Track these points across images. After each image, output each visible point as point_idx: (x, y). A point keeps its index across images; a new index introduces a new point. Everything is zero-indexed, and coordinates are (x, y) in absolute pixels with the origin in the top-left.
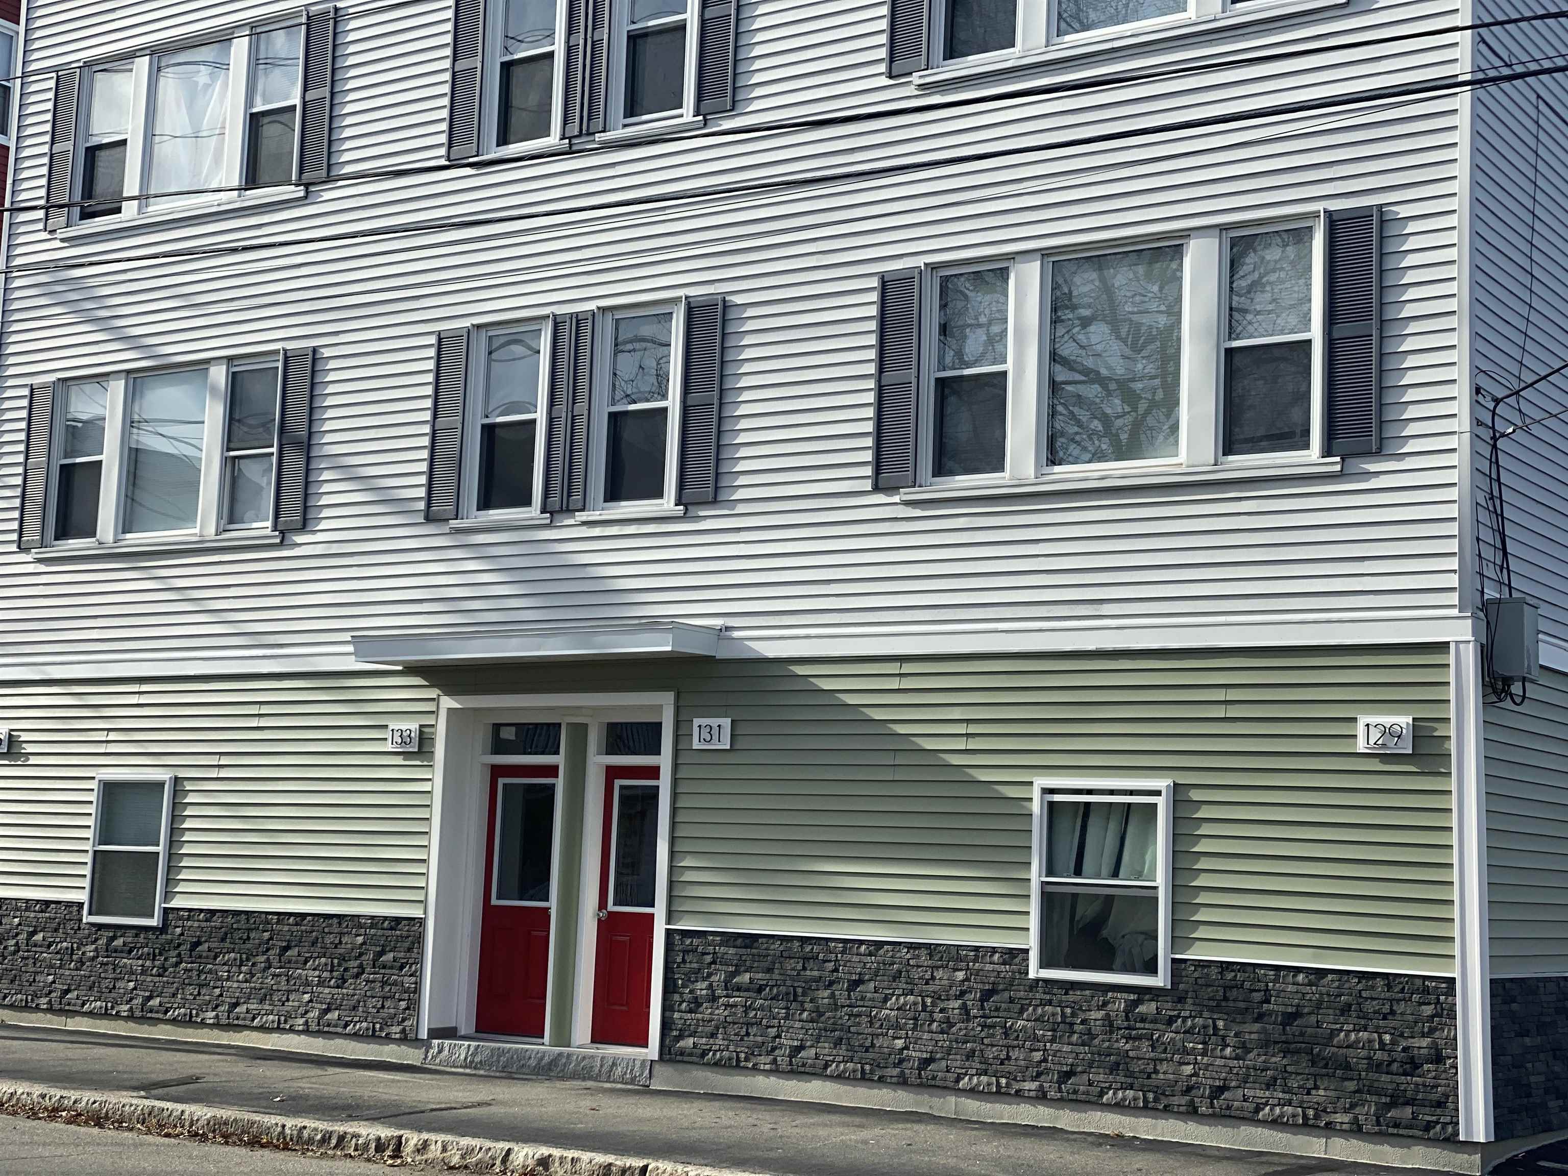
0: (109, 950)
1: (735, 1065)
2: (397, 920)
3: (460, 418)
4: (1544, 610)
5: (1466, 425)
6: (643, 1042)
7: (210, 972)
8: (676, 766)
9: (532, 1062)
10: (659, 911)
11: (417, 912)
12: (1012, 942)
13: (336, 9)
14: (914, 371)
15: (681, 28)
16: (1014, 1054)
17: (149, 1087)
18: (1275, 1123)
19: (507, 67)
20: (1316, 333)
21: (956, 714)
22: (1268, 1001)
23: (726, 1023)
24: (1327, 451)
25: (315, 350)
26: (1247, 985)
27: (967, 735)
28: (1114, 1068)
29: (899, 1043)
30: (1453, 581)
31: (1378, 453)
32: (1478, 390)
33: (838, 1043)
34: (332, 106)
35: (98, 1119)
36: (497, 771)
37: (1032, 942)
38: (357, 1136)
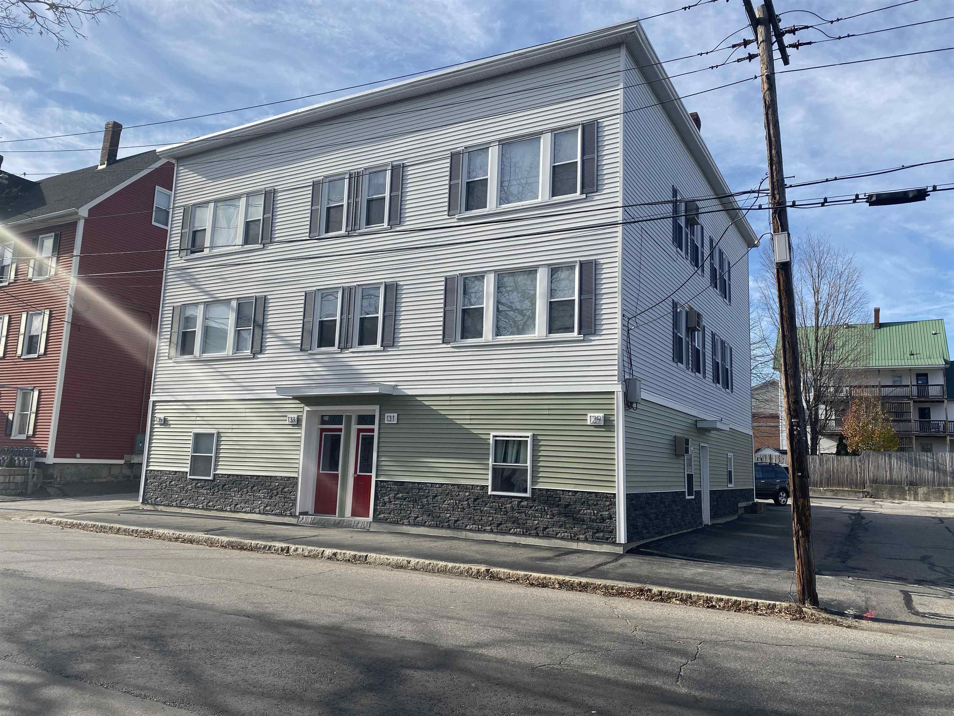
0: (196, 487)
1: (397, 523)
2: (289, 478)
3: (312, 319)
4: (643, 382)
5: (620, 327)
6: (368, 516)
7: (229, 494)
8: (379, 429)
9: (332, 523)
10: (373, 474)
11: (295, 475)
12: (483, 483)
13: (274, 189)
14: (455, 307)
15: (384, 198)
16: (483, 518)
17: (207, 531)
18: (562, 538)
19: (329, 209)
20: (576, 297)
21: (467, 412)
22: (560, 501)
23: (393, 510)
24: (579, 333)
25: (265, 296)
26: (554, 496)
27: (470, 419)
28: (514, 522)
29: (448, 515)
30: (616, 373)
31: (594, 334)
32: (624, 316)
33: (429, 515)
34: (272, 219)
35: (191, 541)
36: (322, 430)
37: (489, 483)
38: (275, 546)
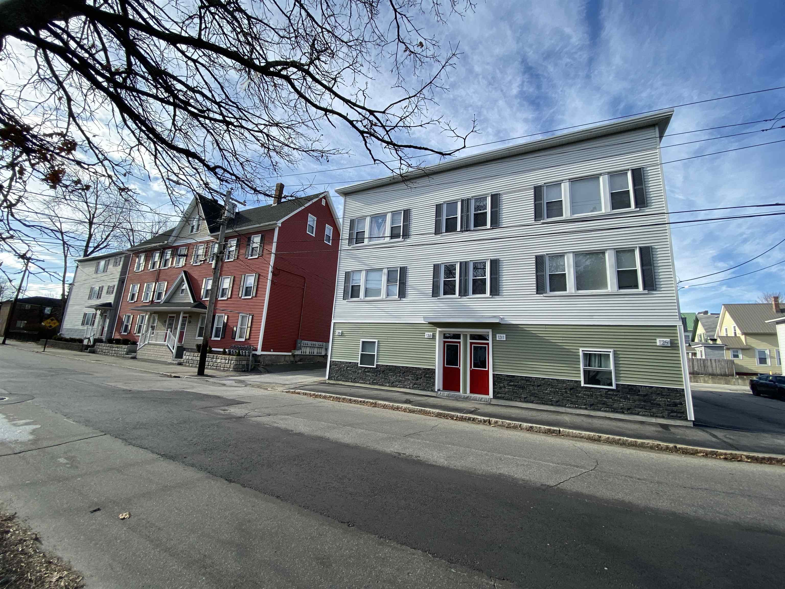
0: (364, 371)
1: (511, 400)
2: (429, 369)
3: (439, 279)
6: (488, 394)
7: (387, 376)
8: (493, 343)
11: (433, 367)
12: (577, 379)
13: (410, 209)
14: (544, 273)
15: (486, 213)
16: (579, 400)
18: (643, 416)
19: (448, 219)
20: (639, 268)
21: (560, 336)
22: (639, 392)
23: (508, 392)
24: (644, 288)
25: (406, 267)
26: (634, 389)
27: (562, 340)
28: (604, 404)
30: (677, 314)
31: (656, 290)
33: (535, 397)
34: (409, 225)
36: (445, 342)
37: (582, 379)
